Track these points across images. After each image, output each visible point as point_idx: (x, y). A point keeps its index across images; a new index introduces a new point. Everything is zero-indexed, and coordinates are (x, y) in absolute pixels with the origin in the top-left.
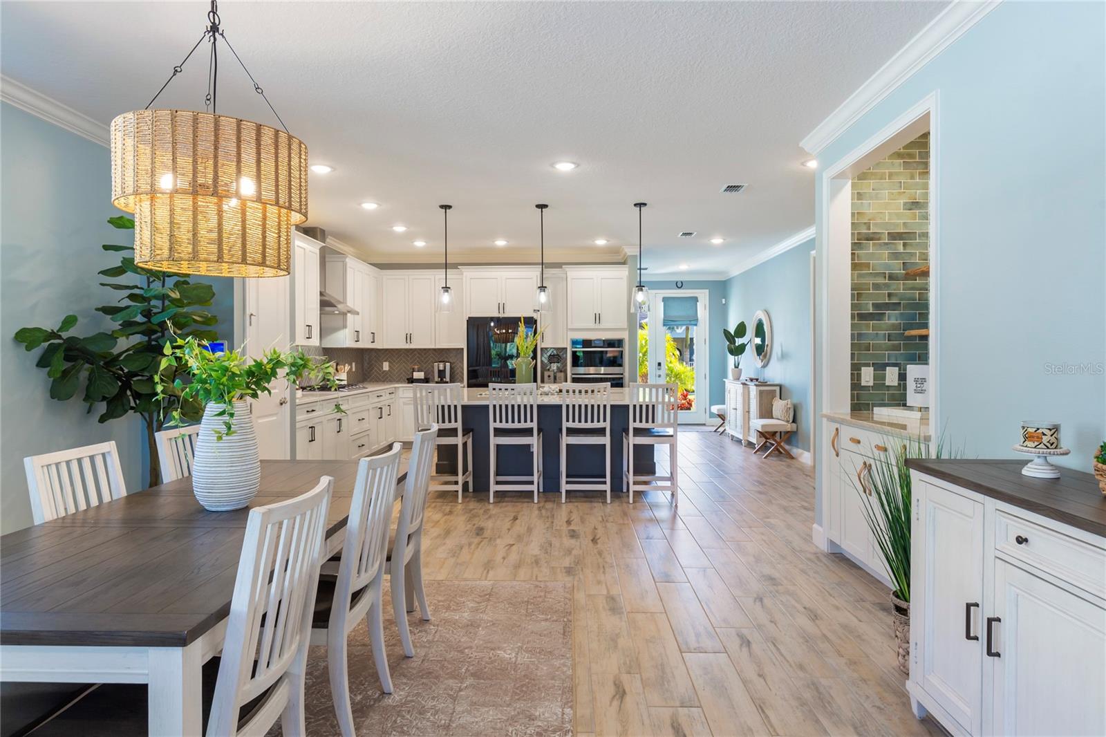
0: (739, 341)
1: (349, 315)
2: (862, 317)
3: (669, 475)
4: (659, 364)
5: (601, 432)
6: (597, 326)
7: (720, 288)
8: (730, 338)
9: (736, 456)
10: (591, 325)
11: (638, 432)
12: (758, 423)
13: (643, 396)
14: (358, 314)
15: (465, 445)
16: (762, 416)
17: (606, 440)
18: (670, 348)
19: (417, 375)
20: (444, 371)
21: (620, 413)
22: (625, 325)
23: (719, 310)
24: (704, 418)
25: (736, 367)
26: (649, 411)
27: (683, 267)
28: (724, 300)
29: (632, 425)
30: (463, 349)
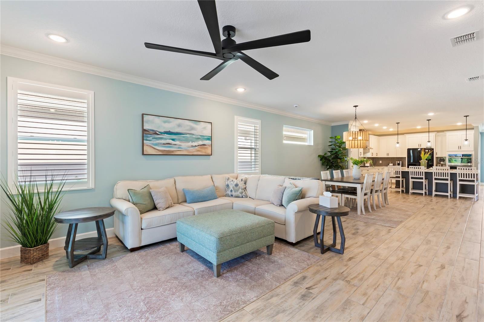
1: (370, 149)
5: (447, 179)
6: (460, 150)
10: (457, 150)
14: (373, 149)
15: (403, 181)
17: (448, 182)
20: (400, 163)
22: (473, 150)
29: (458, 178)
30: (406, 157)
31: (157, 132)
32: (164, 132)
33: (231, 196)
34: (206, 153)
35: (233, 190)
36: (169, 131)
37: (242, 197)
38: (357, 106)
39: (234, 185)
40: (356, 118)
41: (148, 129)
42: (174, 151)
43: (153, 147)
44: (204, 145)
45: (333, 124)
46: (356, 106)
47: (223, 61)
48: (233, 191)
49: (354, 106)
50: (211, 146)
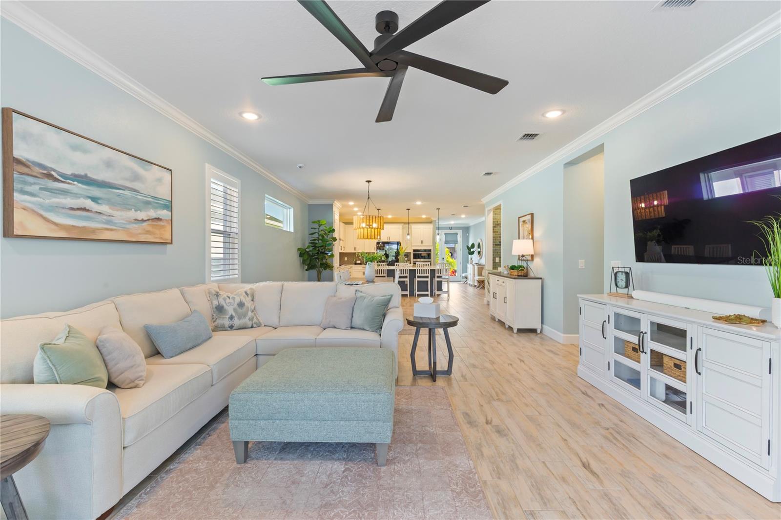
0: (472, 250)
2: (496, 245)
3: (447, 290)
4: (443, 258)
5: (427, 277)
6: (422, 245)
7: (466, 230)
8: (469, 249)
9: (471, 290)
10: (420, 244)
11: (438, 277)
12: (477, 278)
13: (437, 267)
16: (479, 276)
17: (429, 280)
18: (447, 251)
19: (358, 262)
21: (433, 271)
22: (432, 245)
23: (466, 238)
24: (460, 279)
25: (471, 259)
26: (440, 271)
27: (452, 222)
28: (467, 234)
29: (436, 275)
30: (375, 252)
31: (53, 173)
32: (72, 175)
33: (229, 329)
34: (161, 238)
35: (234, 314)
36: (86, 176)
37: (252, 327)
38: (371, 181)
39: (236, 305)
40: (369, 197)
41: (28, 160)
42: (98, 229)
43: (41, 216)
44: (158, 219)
45: (311, 202)
46: (369, 182)
47: (361, 66)
48: (236, 318)
49: (367, 181)
50: (170, 222)
